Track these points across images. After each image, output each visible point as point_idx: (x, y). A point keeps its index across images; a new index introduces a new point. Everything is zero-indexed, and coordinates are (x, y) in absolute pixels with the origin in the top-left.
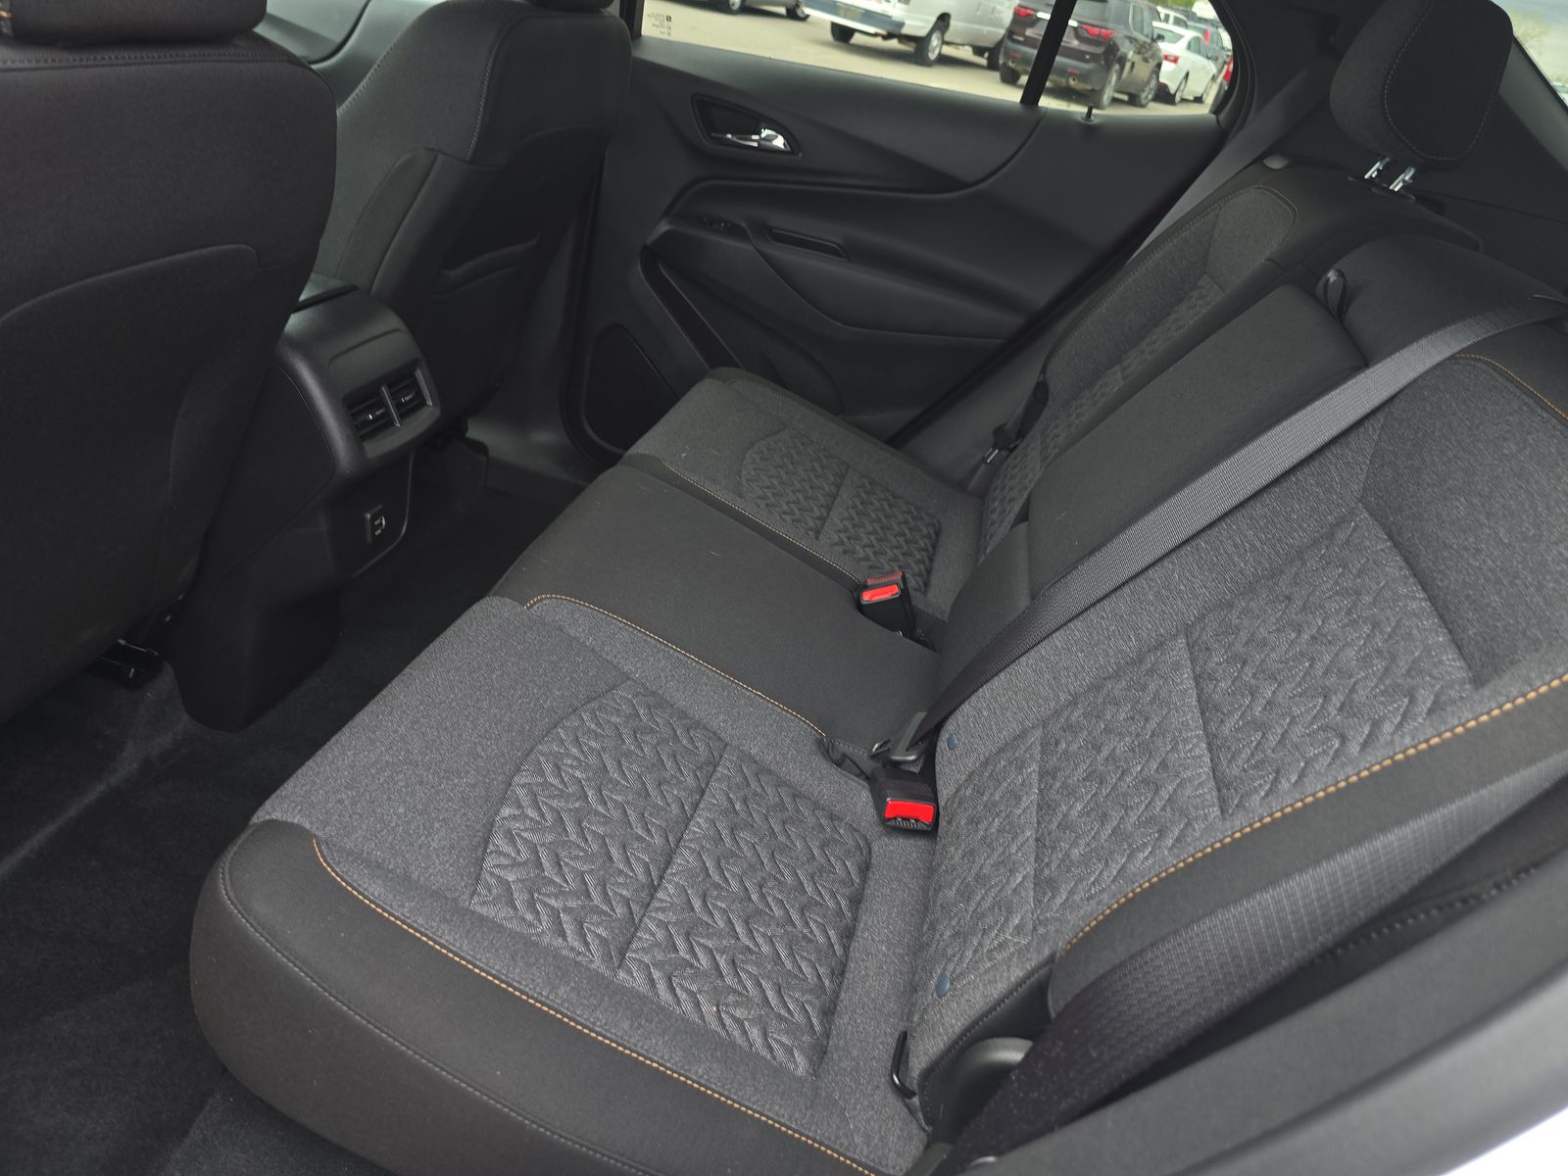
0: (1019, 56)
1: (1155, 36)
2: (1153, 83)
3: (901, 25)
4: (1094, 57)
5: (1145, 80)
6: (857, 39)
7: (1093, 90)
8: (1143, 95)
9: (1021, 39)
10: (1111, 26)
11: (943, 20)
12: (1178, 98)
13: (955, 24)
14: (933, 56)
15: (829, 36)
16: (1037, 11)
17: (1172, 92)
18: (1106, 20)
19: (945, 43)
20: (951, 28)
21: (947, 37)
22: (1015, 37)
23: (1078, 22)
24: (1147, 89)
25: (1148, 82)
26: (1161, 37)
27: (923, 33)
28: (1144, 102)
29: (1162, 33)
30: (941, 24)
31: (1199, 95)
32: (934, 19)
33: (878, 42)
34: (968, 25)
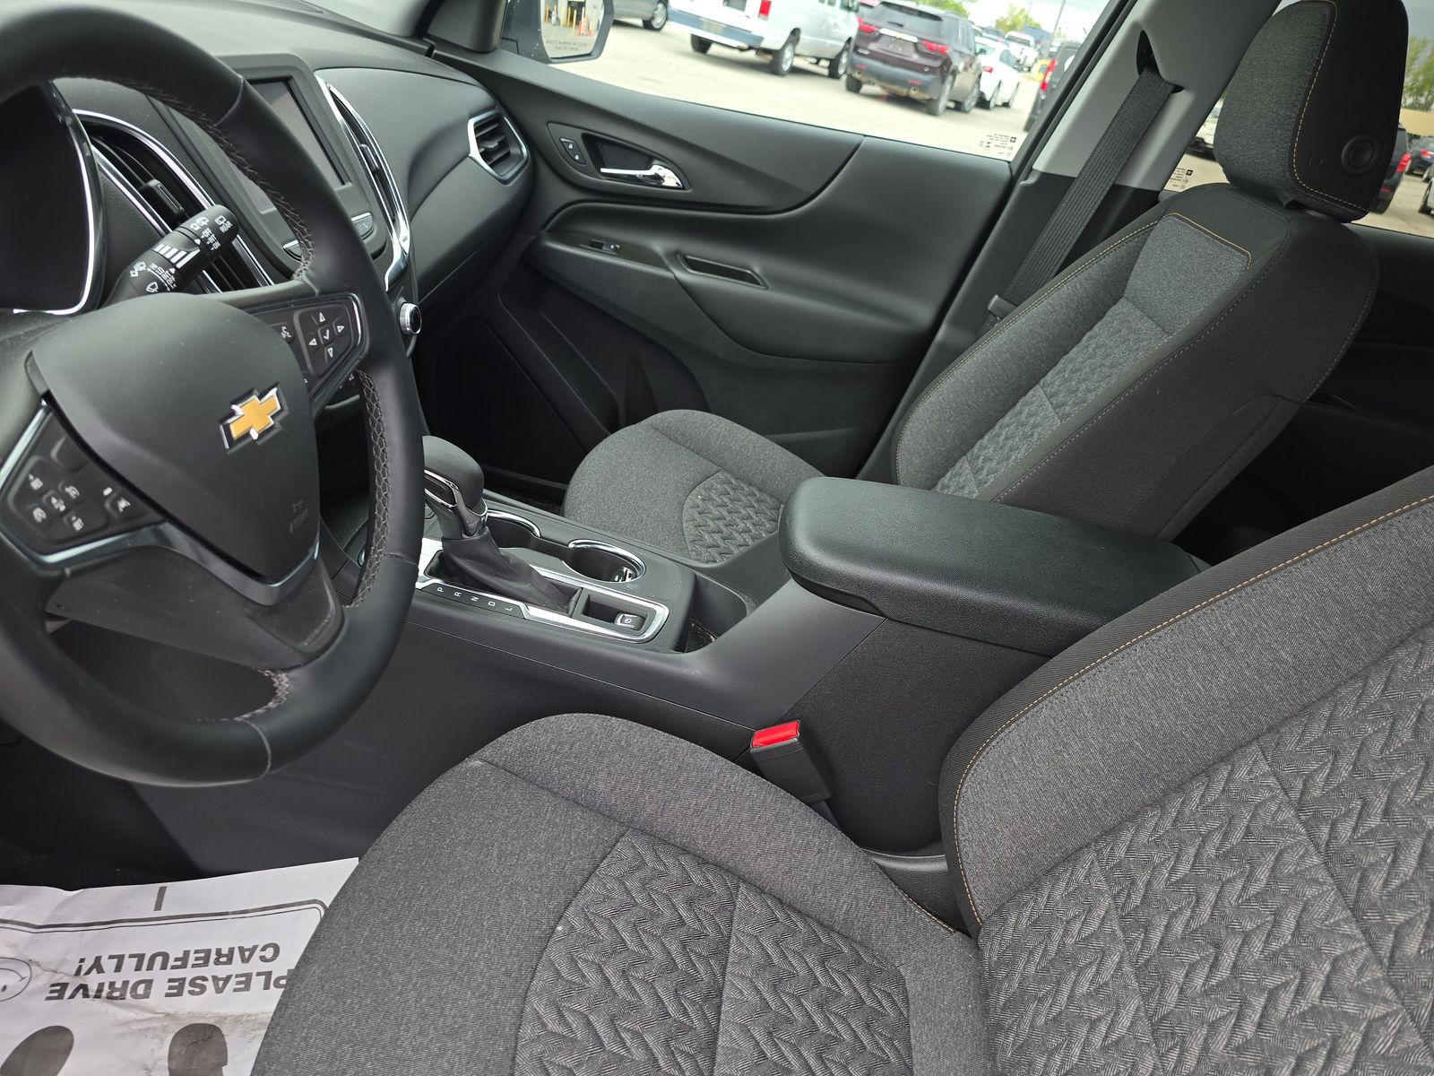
0: (864, 68)
1: (978, 50)
2: (976, 91)
3: (760, 39)
4: (932, 70)
5: (969, 90)
6: (714, 49)
7: (930, 100)
8: (967, 103)
9: (866, 53)
10: (945, 41)
11: (795, 33)
12: (992, 104)
13: (803, 37)
14: (786, 67)
15: (689, 47)
16: (880, 28)
17: (988, 99)
18: (941, 37)
19: (796, 55)
20: (801, 41)
21: (798, 50)
22: (860, 51)
23: (919, 38)
24: (971, 97)
25: (972, 92)
26: (983, 51)
27: (777, 46)
28: (967, 108)
29: (984, 47)
30: (793, 38)
31: (1006, 101)
32: (787, 34)
33: (736, 54)
34: (814, 39)
